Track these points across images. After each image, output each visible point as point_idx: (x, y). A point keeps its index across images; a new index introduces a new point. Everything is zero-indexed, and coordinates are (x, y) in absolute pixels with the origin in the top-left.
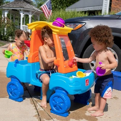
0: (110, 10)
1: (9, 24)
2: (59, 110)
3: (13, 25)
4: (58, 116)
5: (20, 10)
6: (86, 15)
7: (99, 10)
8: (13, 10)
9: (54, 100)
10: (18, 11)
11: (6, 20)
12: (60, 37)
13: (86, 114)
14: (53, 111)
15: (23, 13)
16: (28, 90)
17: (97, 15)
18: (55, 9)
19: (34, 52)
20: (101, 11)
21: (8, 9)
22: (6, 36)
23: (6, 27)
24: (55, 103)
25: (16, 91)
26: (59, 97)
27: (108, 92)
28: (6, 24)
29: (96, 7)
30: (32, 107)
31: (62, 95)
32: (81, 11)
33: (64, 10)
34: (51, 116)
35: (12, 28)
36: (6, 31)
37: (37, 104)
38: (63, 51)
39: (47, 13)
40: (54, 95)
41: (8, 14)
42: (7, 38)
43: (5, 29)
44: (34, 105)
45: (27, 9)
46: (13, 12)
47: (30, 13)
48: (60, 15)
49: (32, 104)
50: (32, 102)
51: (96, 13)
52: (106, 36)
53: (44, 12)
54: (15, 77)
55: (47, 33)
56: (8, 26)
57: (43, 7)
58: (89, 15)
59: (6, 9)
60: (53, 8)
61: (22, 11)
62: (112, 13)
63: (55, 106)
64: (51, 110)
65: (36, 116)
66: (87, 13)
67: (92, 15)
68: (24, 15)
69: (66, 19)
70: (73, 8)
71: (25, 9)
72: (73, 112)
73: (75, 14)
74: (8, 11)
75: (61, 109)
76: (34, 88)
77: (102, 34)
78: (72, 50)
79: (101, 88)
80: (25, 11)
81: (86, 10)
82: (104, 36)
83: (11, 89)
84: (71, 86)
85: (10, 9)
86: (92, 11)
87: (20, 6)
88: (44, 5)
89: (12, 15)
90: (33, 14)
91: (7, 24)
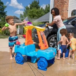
2: (42, 68)
19: (28, 40)
24: (40, 65)
26: (42, 61)
66: (44, 23)
83: (18, 59)
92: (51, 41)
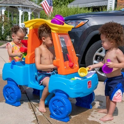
0: (116, 5)
1: (7, 22)
2: (59, 115)
3: (11, 23)
4: (58, 121)
5: (19, 7)
6: (90, 11)
7: (104, 5)
8: (10, 7)
9: (54, 104)
10: (17, 8)
11: (3, 18)
12: (59, 36)
13: (88, 119)
14: (53, 115)
15: (22, 10)
16: (26, 94)
17: (102, 10)
18: (56, 5)
20: (106, 7)
21: (6, 6)
22: (4, 35)
23: (4, 25)
24: (55, 107)
25: (12, 95)
26: (59, 100)
27: (117, 95)
28: (3, 23)
29: (101, 2)
30: (30, 112)
31: (62, 98)
32: (85, 7)
33: (66, 6)
34: (50, 121)
35: (10, 27)
36: (4, 30)
37: (36, 109)
38: (63, 51)
39: (48, 9)
40: (54, 98)
41: (5, 11)
42: (5, 37)
43: (3, 27)
44: (32, 110)
45: (26, 6)
46: (12, 9)
47: (30, 10)
48: (61, 12)
49: (30, 109)
50: (31, 106)
51: (101, 9)
52: (119, 33)
53: (44, 9)
54: (11, 79)
55: (46, 32)
56: (6, 24)
57: (43, 3)
58: (93, 11)
59: (4, 6)
60: (54, 4)
61: (21, 8)
62: (117, 9)
63: (55, 111)
64: (50, 115)
65: (34, 121)
66: (91, 9)
67: (96, 11)
68: (22, 12)
69: (68, 15)
70: (76, 4)
71: (24, 6)
72: (74, 117)
73: (77, 10)
74: (5, 8)
75: (62, 113)
76: (32, 92)
77: (114, 30)
78: (73, 50)
79: (110, 91)
80: (24, 8)
81: (90, 6)
82: (117, 33)
83: (8, 93)
84: (72, 89)
85: (8, 6)
86: (96, 6)
87: (18, 3)
88: (44, 2)
89: (10, 13)
90: (33, 11)
91: (5, 23)
92: (97, 56)
